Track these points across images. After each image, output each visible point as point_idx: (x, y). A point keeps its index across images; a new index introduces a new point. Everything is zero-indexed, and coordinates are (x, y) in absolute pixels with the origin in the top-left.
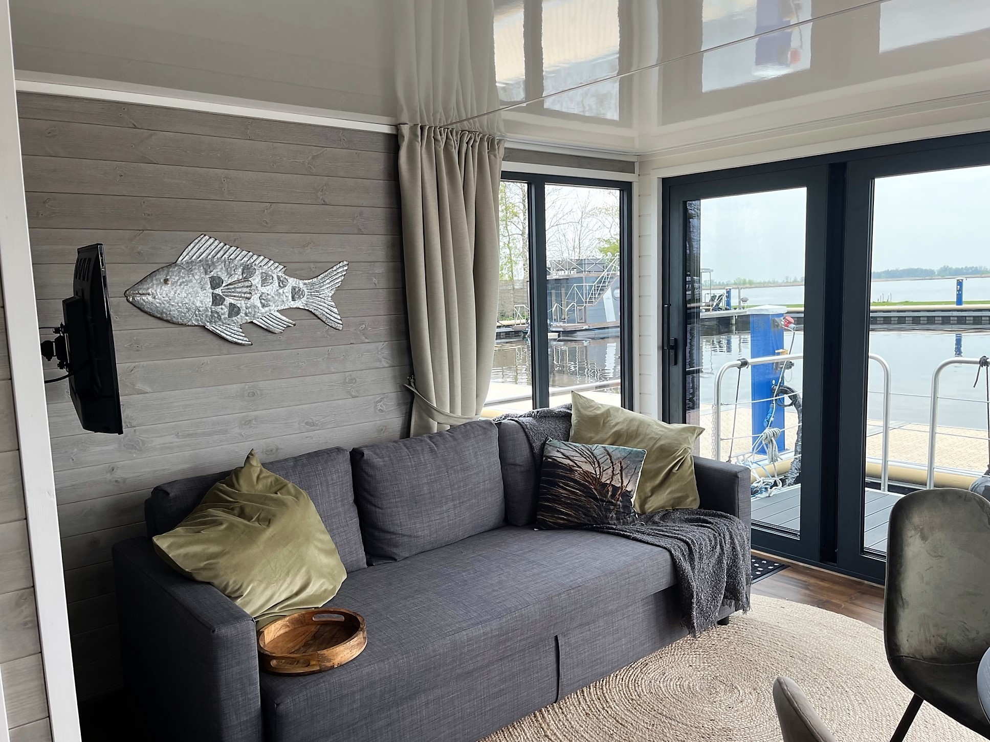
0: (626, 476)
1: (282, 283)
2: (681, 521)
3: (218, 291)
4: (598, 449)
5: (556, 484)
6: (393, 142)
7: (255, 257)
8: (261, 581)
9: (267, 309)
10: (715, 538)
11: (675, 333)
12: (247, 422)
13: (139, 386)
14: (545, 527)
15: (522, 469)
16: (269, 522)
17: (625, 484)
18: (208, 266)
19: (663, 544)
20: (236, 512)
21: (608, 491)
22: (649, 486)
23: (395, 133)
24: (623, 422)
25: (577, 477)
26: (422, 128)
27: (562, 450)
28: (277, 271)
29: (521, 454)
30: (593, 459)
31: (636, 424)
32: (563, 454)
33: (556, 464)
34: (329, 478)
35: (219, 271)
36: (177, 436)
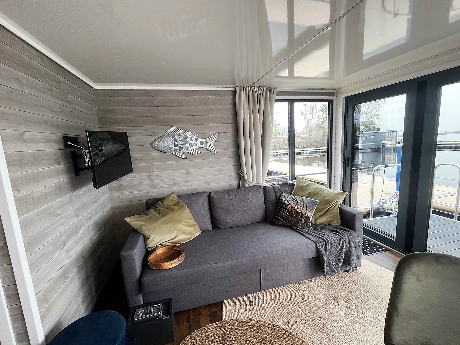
0: (308, 210)
1: (197, 140)
2: (328, 230)
3: (176, 143)
4: (299, 199)
5: (281, 210)
6: (235, 92)
7: (188, 132)
8: (157, 235)
9: (192, 148)
10: (340, 240)
11: (349, 155)
12: (187, 181)
13: (155, 170)
14: (275, 224)
15: (272, 203)
16: (164, 215)
17: (307, 213)
18: (173, 136)
19: (313, 240)
20: (157, 211)
21: (299, 215)
22: (319, 214)
23: (235, 90)
24: (313, 189)
25: (289, 208)
26: (243, 87)
27: (286, 198)
28: (195, 137)
29: (272, 197)
30: (296, 202)
31: (318, 190)
32: (286, 199)
33: (283, 203)
34: (198, 201)
35: (177, 137)
36: (166, 184)
